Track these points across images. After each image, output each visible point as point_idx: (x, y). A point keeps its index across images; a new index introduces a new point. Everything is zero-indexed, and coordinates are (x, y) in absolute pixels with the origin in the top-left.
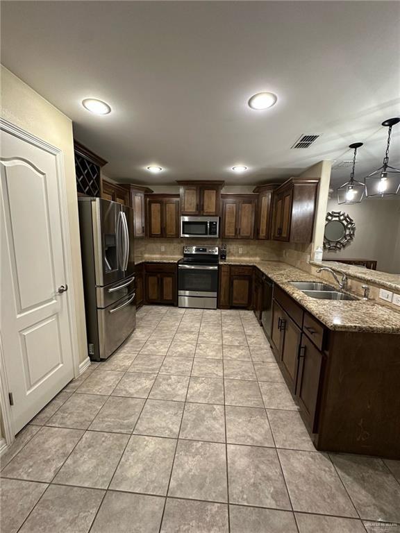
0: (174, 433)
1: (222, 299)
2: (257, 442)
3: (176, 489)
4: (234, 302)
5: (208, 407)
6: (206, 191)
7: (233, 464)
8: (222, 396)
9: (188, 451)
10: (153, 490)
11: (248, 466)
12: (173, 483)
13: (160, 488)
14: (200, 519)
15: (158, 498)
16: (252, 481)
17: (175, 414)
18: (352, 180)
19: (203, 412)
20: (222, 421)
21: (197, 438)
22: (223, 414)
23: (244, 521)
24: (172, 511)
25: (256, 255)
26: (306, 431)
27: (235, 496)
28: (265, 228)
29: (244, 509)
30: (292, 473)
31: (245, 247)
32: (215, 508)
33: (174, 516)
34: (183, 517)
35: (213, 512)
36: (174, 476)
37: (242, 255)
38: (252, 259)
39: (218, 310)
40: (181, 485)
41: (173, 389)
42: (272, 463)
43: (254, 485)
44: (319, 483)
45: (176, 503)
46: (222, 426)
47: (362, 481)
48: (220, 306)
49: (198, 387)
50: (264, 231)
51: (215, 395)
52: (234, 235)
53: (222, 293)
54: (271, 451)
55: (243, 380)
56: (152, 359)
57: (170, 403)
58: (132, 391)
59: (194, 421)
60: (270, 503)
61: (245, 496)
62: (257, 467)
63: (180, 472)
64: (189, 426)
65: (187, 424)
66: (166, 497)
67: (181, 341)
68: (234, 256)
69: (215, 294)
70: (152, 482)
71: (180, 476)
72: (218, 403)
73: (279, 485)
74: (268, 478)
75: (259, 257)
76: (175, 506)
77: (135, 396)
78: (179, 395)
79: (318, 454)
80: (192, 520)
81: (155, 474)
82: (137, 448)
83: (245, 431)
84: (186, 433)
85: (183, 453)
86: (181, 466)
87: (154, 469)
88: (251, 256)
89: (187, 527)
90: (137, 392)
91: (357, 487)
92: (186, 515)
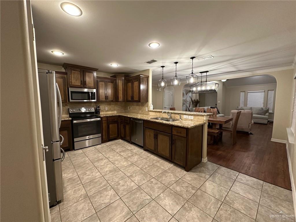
0: (150, 199)
1: (104, 137)
2: (175, 180)
3: (172, 212)
4: (111, 137)
5: (149, 182)
6: (87, 74)
7: (177, 191)
8: (149, 176)
9: (161, 199)
10: (167, 220)
11: (180, 188)
12: (170, 212)
13: (168, 217)
14: (187, 211)
15: (172, 220)
16: (185, 190)
17: (141, 193)
18: (163, 79)
19: (150, 185)
20: (159, 183)
21: (159, 194)
22: (157, 181)
23: (194, 200)
24: (179, 218)
25: (114, 110)
26: (181, 169)
27: (187, 198)
28: (121, 96)
29: (191, 198)
30: (190, 181)
31: (108, 106)
32: (186, 205)
33: (181, 218)
34: (183, 216)
35: (187, 206)
36: (167, 209)
37: (107, 111)
38: (113, 112)
39: (102, 144)
40: (172, 209)
41: (128, 186)
42: (184, 183)
43: (187, 191)
44: (196, 179)
45: (177, 215)
46: (161, 184)
47: (200, 172)
48: (103, 141)
49: (137, 179)
50: (122, 98)
51: (146, 177)
52: (104, 99)
53: (104, 134)
54: (180, 180)
55: (149, 166)
56: (96, 182)
57: (133, 191)
58: (107, 201)
59: (151, 190)
60: (194, 192)
61: (188, 195)
62: (182, 186)
63: (167, 207)
64: (151, 193)
65: (150, 193)
66: (173, 217)
67: (101, 166)
68: (103, 112)
69: (100, 135)
70: (164, 218)
71: (169, 208)
72: (151, 178)
73: (190, 186)
74: (187, 187)
75: (116, 111)
76: (178, 216)
77: (112, 202)
78: (133, 186)
79: (189, 173)
80: (186, 213)
81: (161, 215)
82: (143, 216)
83: (169, 180)
84: (154, 195)
85: (161, 202)
86: (165, 205)
87: (159, 215)
88: (112, 111)
89: (187, 216)
90: (111, 199)
91: (201, 174)
92: (183, 214)
